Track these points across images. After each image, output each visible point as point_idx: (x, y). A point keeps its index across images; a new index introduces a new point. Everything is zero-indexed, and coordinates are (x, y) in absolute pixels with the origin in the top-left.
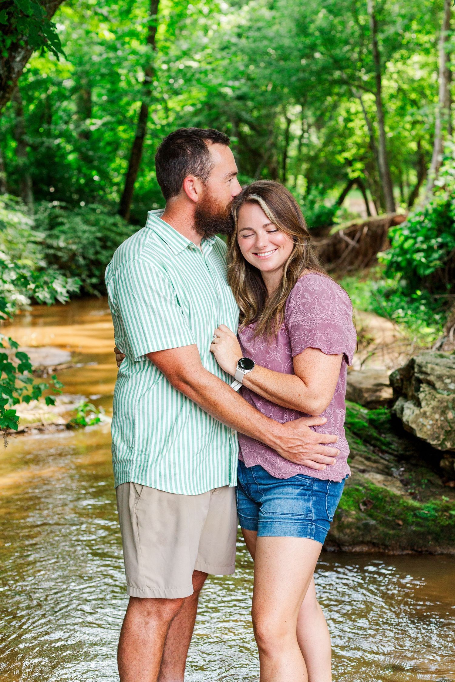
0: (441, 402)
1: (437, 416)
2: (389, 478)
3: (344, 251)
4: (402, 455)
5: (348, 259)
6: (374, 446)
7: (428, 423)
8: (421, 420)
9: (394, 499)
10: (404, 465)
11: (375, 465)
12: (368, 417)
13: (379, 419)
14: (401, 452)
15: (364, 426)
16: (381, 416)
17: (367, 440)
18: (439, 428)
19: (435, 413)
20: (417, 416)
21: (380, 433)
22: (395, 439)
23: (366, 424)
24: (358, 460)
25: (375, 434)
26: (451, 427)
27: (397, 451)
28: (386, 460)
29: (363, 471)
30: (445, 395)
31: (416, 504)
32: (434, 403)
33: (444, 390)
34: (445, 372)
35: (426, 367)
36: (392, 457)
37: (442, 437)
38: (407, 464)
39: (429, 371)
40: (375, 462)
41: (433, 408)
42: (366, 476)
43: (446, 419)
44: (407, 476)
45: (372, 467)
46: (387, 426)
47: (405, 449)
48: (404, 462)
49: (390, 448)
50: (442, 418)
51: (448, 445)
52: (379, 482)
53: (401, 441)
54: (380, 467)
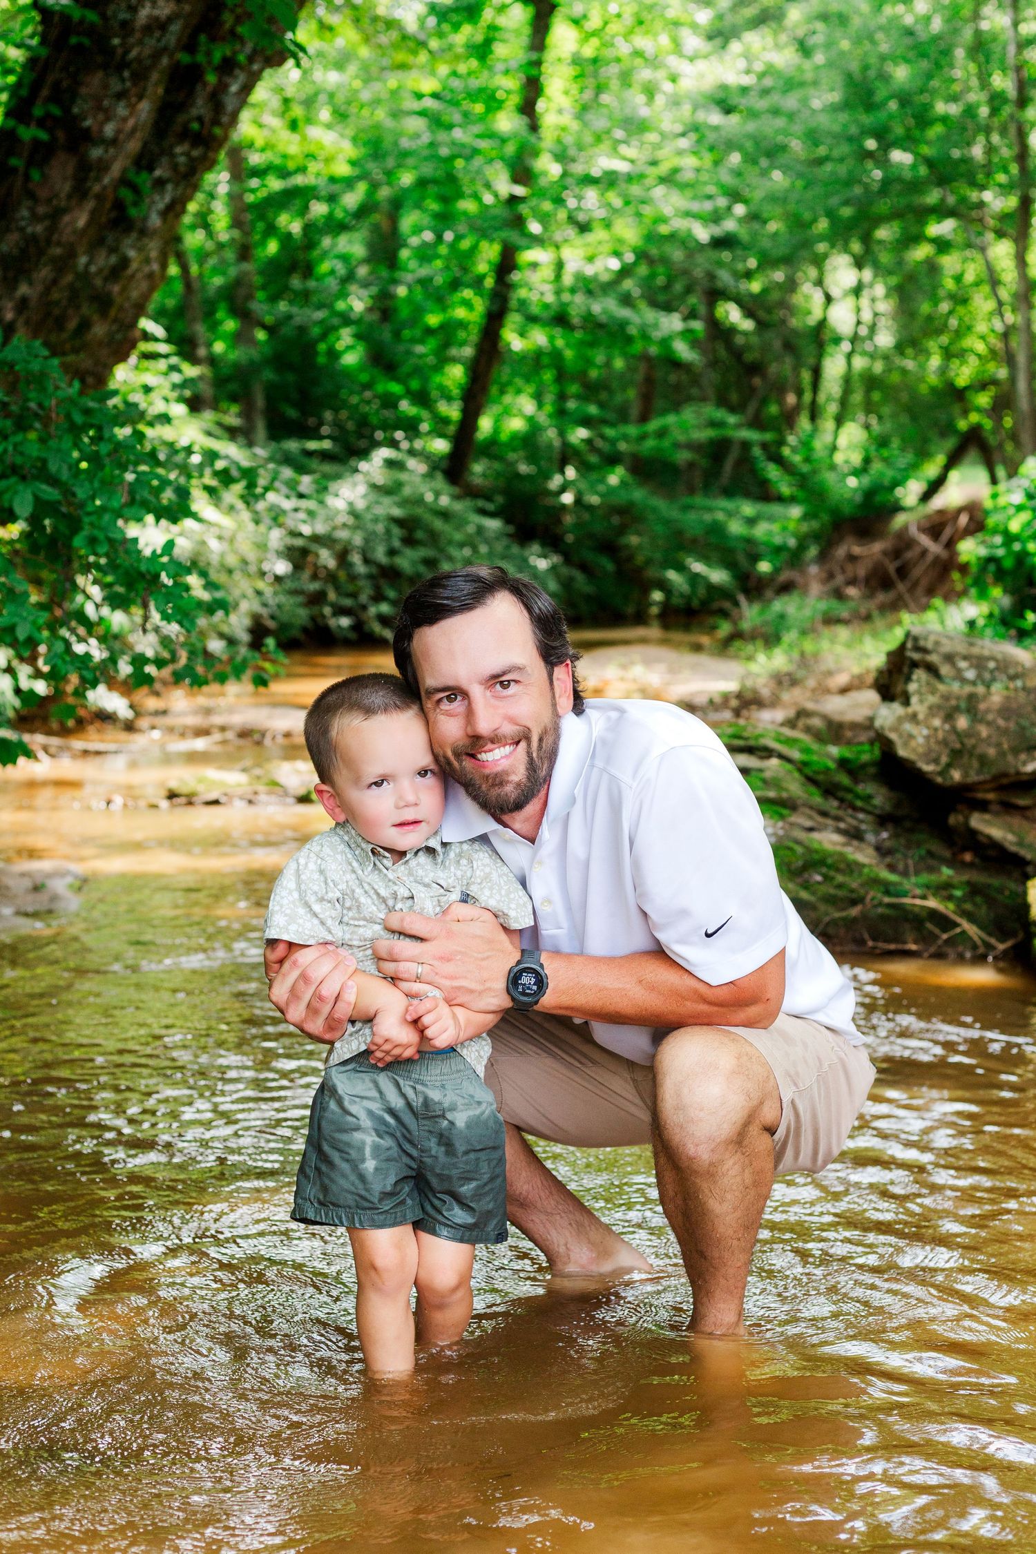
0: (946, 698)
1: (937, 722)
2: (855, 843)
3: (916, 564)
4: (888, 814)
5: (924, 582)
6: (842, 800)
7: (920, 734)
8: (908, 727)
9: (851, 868)
10: (890, 829)
11: (834, 823)
13: (858, 760)
14: (889, 811)
15: (828, 768)
16: (862, 756)
17: (830, 790)
18: (938, 742)
19: (933, 716)
20: (900, 720)
21: (856, 780)
22: (883, 789)
23: (832, 765)
25: (847, 782)
26: (962, 744)
27: (881, 808)
28: (857, 819)
29: (811, 829)
30: (955, 687)
31: (893, 878)
32: (932, 699)
33: (954, 679)
34: (961, 648)
35: (926, 639)
36: (871, 817)
37: (944, 759)
38: (894, 827)
39: (929, 645)
40: (837, 819)
41: (931, 708)
42: (816, 835)
43: (954, 730)
44: (888, 844)
45: (829, 826)
46: (872, 770)
47: (898, 805)
48: (890, 824)
49: (870, 803)
50: (947, 727)
51: (956, 775)
52: (835, 844)
54: (842, 825)
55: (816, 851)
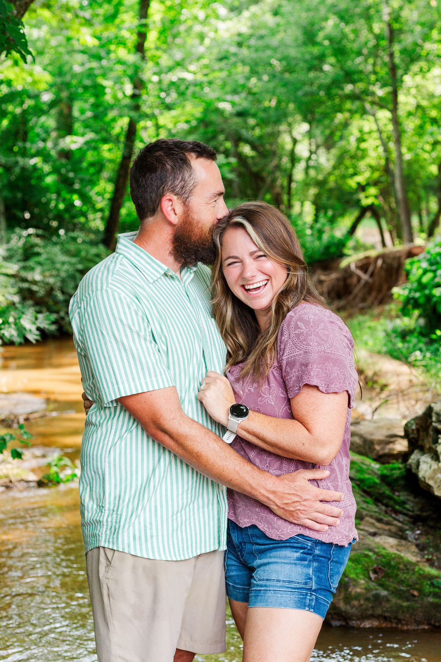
2: (404, 543)
3: (355, 286)
4: (417, 515)
5: (360, 295)
6: (387, 506)
8: (439, 476)
10: (421, 527)
11: (387, 527)
12: (379, 473)
13: (392, 475)
14: (418, 513)
15: (375, 483)
16: (394, 472)
17: (378, 499)
20: (435, 472)
21: (393, 490)
22: (411, 498)
23: (377, 481)
24: (367, 522)
25: (388, 492)
27: (413, 511)
28: (399, 521)
29: (375, 535)
36: (407, 518)
38: (423, 526)
40: (388, 523)
42: (377, 539)
44: (423, 540)
45: (384, 530)
46: (402, 482)
47: (422, 510)
48: (420, 524)
49: (405, 508)
52: (392, 547)
53: (416, 500)
54: (393, 529)
55: (383, 556)
